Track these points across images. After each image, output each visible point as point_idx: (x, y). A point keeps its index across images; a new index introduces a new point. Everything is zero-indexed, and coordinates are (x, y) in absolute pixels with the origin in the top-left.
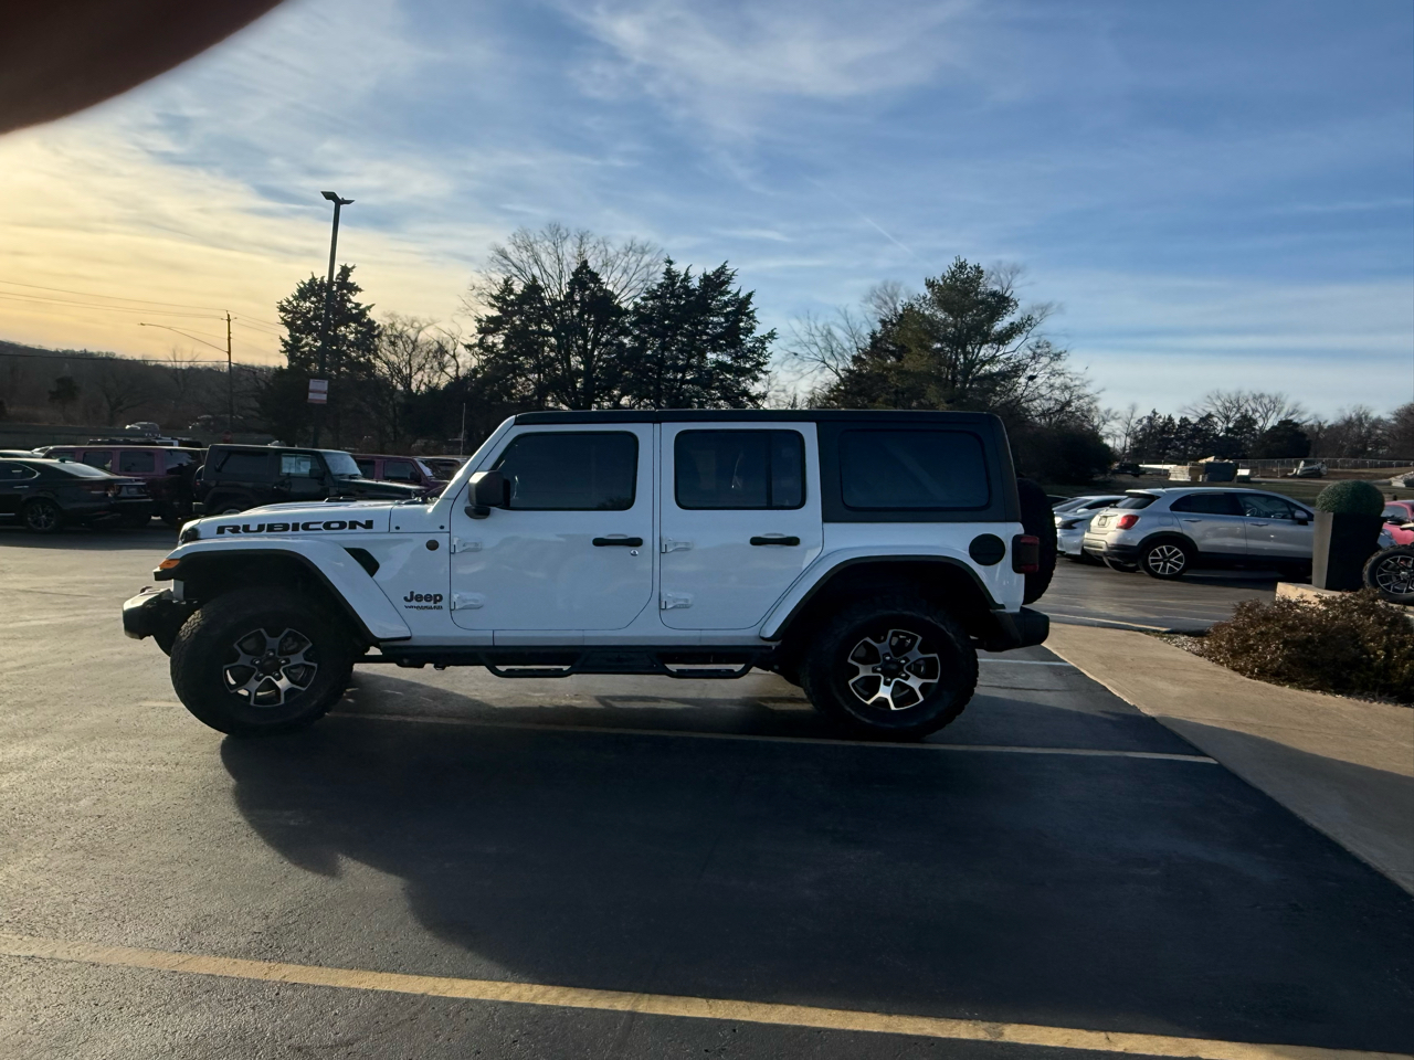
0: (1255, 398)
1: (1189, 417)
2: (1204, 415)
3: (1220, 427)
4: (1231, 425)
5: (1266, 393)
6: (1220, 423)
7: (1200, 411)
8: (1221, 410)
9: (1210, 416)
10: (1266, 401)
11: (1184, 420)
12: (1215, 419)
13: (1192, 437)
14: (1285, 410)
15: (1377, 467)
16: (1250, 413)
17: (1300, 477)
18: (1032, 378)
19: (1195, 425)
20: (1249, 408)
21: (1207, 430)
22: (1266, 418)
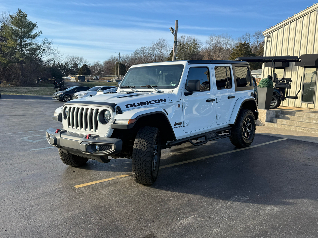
0: (77, 58)
1: (63, 63)
2: (66, 62)
3: (70, 66)
4: (72, 66)
5: (79, 57)
6: (70, 65)
7: (65, 61)
8: (70, 61)
9: (67, 63)
10: (80, 59)
11: (62, 64)
12: (69, 64)
13: (64, 69)
14: (84, 62)
15: (106, 77)
16: (76, 62)
17: (94, 80)
18: (44, 50)
19: (64, 65)
20: (76, 61)
21: (67, 67)
22: (80, 64)
